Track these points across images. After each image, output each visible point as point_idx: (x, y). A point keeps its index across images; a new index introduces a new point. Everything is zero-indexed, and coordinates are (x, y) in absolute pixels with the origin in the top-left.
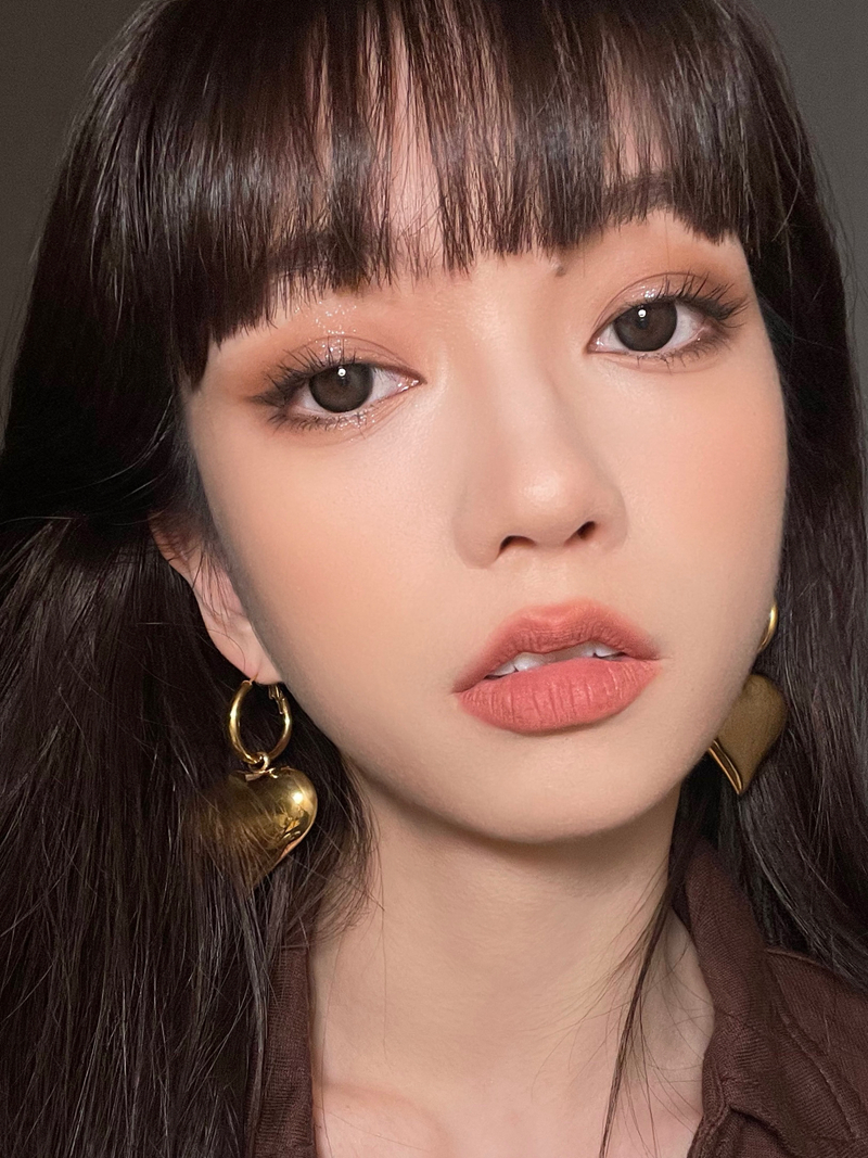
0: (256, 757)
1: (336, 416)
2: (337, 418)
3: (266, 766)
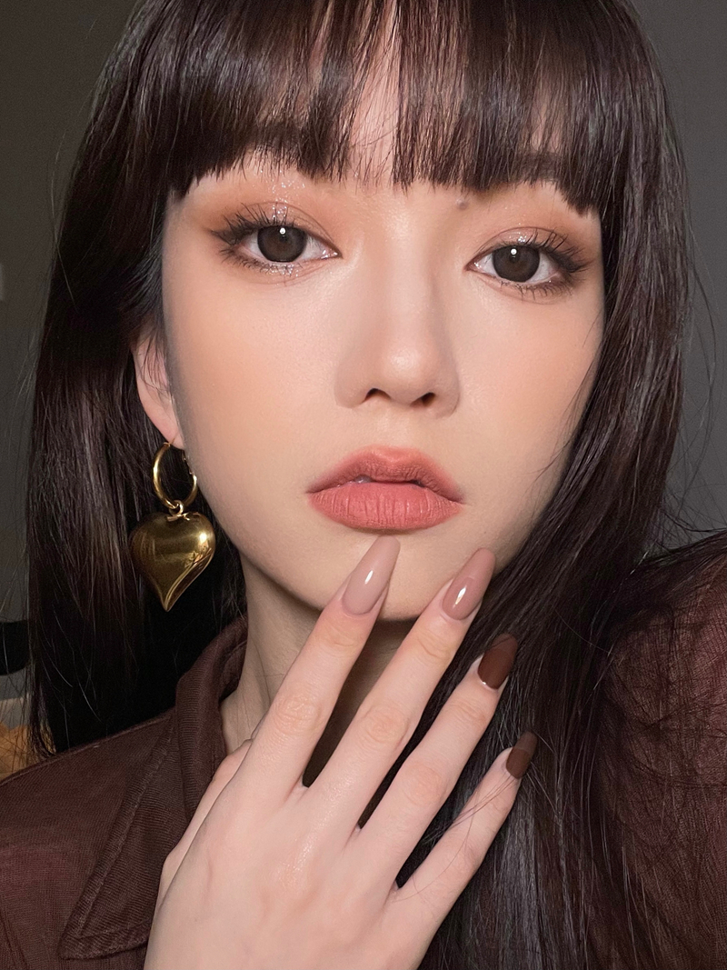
0: (175, 505)
1: (271, 263)
3: (181, 511)
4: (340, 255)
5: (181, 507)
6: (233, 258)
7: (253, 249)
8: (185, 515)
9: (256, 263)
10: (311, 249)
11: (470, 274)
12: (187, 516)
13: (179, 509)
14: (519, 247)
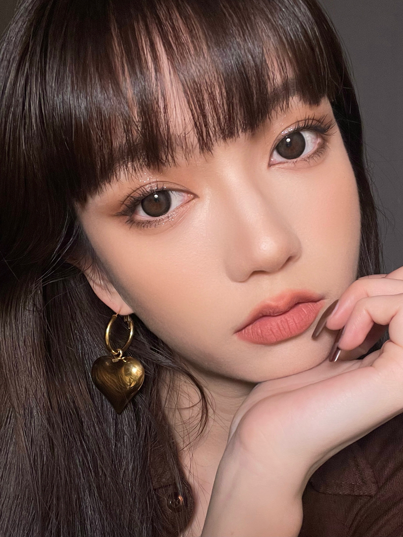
0: (116, 351)
1: (158, 218)
2: (158, 219)
3: (121, 356)
4: (196, 196)
5: (121, 352)
6: (135, 224)
7: (142, 215)
8: (123, 358)
9: (149, 222)
10: (176, 200)
11: (273, 168)
12: (125, 359)
13: (120, 353)
14: (290, 135)
